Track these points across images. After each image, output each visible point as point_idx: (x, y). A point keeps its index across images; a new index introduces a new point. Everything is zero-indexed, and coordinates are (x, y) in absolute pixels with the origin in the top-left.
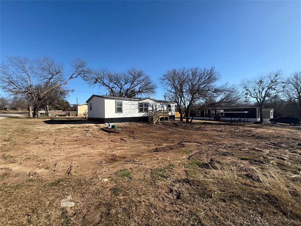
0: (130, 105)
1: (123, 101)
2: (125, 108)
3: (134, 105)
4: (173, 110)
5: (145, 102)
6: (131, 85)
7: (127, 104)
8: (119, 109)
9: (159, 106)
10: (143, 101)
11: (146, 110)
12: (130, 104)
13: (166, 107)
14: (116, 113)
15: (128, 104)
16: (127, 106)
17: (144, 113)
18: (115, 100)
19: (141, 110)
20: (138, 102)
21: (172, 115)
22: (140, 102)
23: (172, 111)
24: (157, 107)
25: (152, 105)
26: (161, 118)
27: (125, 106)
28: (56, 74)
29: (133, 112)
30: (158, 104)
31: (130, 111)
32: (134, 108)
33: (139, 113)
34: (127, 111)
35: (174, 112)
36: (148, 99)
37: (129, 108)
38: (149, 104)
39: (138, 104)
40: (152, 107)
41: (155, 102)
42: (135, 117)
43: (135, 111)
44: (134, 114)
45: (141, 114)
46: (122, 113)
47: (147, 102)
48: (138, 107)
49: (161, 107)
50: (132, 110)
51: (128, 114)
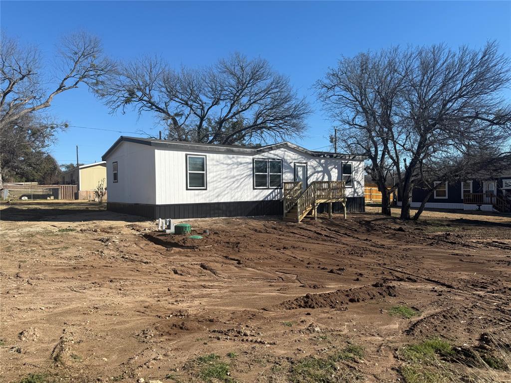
0: (228, 165)
1: (207, 154)
2: (215, 174)
3: (241, 167)
4: (358, 182)
5: (272, 156)
6: (232, 105)
8: (197, 180)
9: (315, 168)
10: (266, 155)
11: (277, 182)
12: (229, 162)
13: (336, 171)
14: (187, 189)
15: (223, 163)
16: (218, 167)
17: (270, 191)
18: (184, 153)
19: (260, 182)
20: (251, 157)
21: (356, 195)
22: (257, 156)
23: (355, 183)
24: (309, 172)
25: (292, 165)
26: (321, 204)
27: (215, 169)
28: (21, 79)
29: (238, 187)
30: (312, 164)
31: (229, 183)
32: (239, 175)
33: (254, 189)
34: (218, 184)
35: (362, 187)
36: (282, 149)
37: (225, 176)
38: (286, 164)
39: (250, 163)
40: (292, 172)
41: (302, 158)
42: (243, 200)
43: (243, 185)
44: (240, 193)
45: (261, 192)
46: (206, 189)
47: (278, 156)
48: (252, 172)
49: (322, 173)
50: (234, 182)
51: (223, 193)
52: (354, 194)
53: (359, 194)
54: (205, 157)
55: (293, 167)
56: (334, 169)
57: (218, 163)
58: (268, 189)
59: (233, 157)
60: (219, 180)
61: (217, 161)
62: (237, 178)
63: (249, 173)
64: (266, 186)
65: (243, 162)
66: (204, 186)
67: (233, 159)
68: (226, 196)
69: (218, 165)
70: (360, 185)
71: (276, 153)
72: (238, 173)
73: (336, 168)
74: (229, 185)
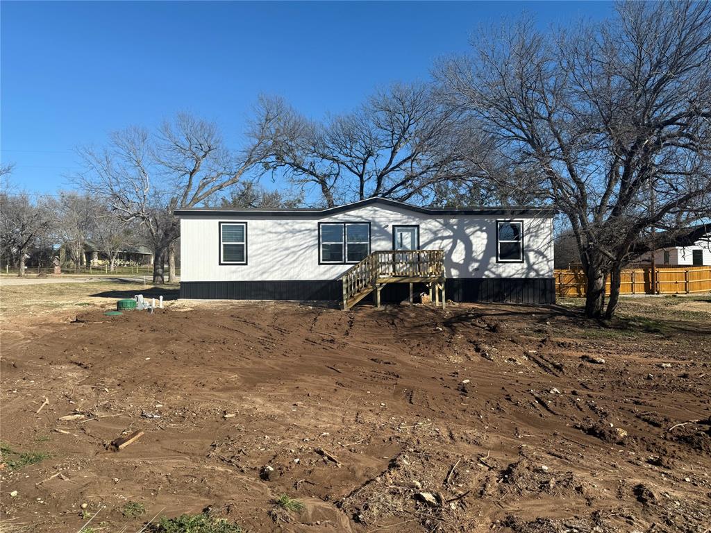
0: (280, 233)
1: (249, 221)
2: (259, 246)
3: (299, 236)
4: (539, 253)
5: (351, 219)
7: (264, 232)
8: (234, 253)
9: (435, 233)
10: (340, 217)
11: (358, 253)
12: (280, 229)
13: (484, 235)
14: (220, 264)
15: (270, 232)
16: (265, 237)
17: (348, 267)
19: (331, 255)
20: (316, 222)
21: (532, 275)
22: (326, 220)
23: (531, 255)
24: (423, 240)
25: (390, 229)
26: (389, 285)
27: (260, 239)
28: (204, 156)
29: (294, 261)
30: (429, 226)
31: (280, 256)
32: (295, 246)
33: (320, 264)
34: (264, 258)
35: (548, 261)
36: (369, 208)
37: (274, 247)
38: (376, 228)
39: (315, 230)
40: (390, 240)
41: (408, 218)
42: (302, 279)
43: (301, 259)
44: (297, 270)
45: (332, 268)
46: (246, 264)
47: (363, 219)
48: (317, 242)
49: (452, 240)
50: (288, 255)
51: (272, 270)
52: (528, 274)
53: (542, 273)
54: (245, 225)
55: (391, 232)
56: (479, 233)
57: (264, 233)
58: (345, 264)
59: (287, 224)
60: (265, 253)
61: (263, 230)
62: (293, 249)
63: (312, 243)
64: (341, 260)
65: (303, 229)
66: (243, 261)
67: (286, 226)
68: (276, 273)
69: (264, 234)
70: (544, 256)
71: (359, 214)
72: (295, 244)
73: (482, 231)
74: (280, 259)
